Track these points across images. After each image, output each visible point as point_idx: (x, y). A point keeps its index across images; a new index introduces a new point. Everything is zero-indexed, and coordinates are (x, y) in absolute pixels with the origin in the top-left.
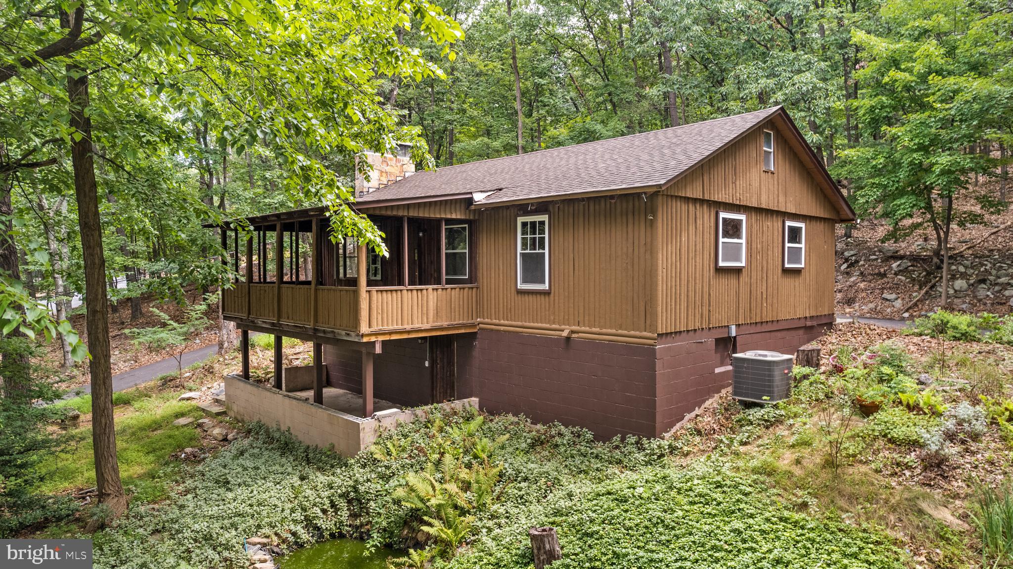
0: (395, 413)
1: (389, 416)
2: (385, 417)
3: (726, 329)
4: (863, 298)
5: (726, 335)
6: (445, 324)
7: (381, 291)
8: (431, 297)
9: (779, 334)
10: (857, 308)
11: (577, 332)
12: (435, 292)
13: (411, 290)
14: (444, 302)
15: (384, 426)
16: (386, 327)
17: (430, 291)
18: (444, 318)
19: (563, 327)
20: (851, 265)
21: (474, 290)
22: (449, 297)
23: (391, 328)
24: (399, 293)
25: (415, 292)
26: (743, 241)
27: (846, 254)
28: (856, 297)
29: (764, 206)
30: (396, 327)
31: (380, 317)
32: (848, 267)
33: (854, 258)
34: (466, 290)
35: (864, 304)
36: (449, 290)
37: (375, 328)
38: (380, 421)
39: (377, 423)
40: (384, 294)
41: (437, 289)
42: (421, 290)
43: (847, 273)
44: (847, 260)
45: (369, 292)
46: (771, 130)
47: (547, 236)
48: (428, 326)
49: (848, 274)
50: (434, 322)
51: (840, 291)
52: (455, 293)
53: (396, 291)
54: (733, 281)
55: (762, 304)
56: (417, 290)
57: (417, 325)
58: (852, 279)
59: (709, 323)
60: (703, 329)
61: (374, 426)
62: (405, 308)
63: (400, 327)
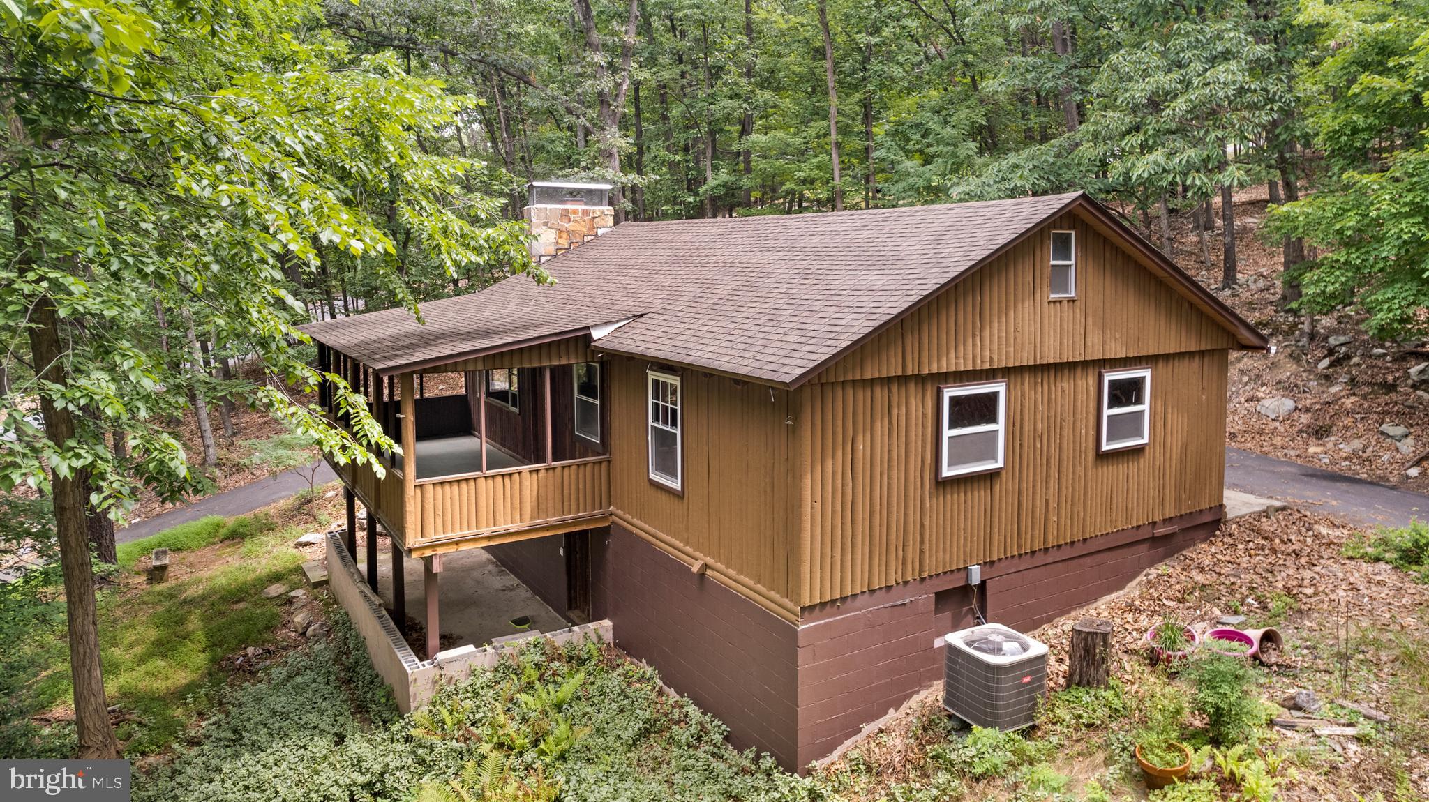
0: (468, 655)
1: (457, 659)
2: (449, 661)
3: (963, 574)
4: (1347, 428)
5: (962, 583)
6: (552, 520)
7: (442, 483)
8: (527, 483)
9: (1088, 560)
10: (1330, 445)
11: (713, 569)
12: (534, 476)
13: (493, 477)
14: (551, 488)
15: (449, 674)
16: (450, 535)
17: (526, 475)
18: (551, 510)
19: (697, 554)
20: (1336, 363)
21: (604, 465)
22: (558, 481)
23: (458, 534)
24: (472, 483)
25: (499, 479)
26: (1000, 426)
27: (1332, 341)
28: (1334, 424)
29: (1050, 358)
30: (466, 532)
31: (440, 521)
32: (1330, 366)
33: (1343, 349)
34: (589, 468)
35: (1345, 439)
36: (558, 471)
37: (431, 537)
38: (441, 668)
39: (438, 672)
40: (447, 487)
41: (537, 471)
42: (510, 475)
43: (1327, 377)
44: (1331, 352)
45: (421, 486)
46: (1070, 228)
47: (678, 408)
48: (522, 526)
49: (1328, 379)
50: (532, 519)
51: (1308, 410)
52: (568, 471)
53: (467, 480)
54: (979, 496)
55: (1046, 519)
56: (503, 475)
57: (502, 527)
58: (1334, 390)
59: (921, 571)
60: (906, 583)
61: (431, 676)
62: (483, 503)
63: (475, 531)
